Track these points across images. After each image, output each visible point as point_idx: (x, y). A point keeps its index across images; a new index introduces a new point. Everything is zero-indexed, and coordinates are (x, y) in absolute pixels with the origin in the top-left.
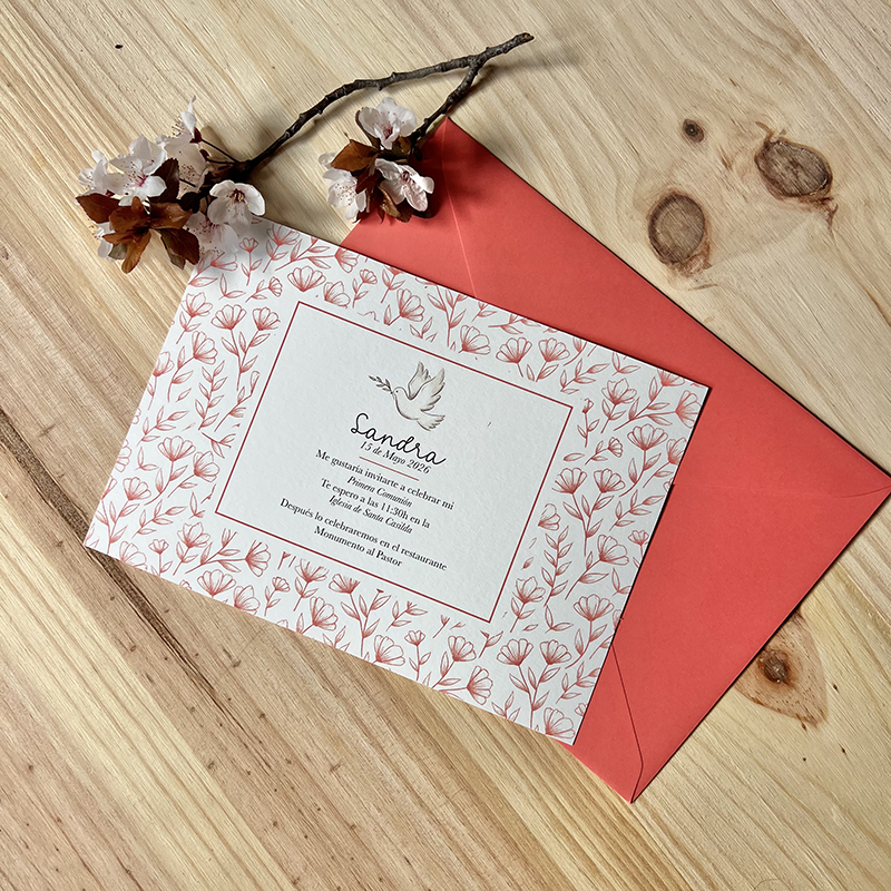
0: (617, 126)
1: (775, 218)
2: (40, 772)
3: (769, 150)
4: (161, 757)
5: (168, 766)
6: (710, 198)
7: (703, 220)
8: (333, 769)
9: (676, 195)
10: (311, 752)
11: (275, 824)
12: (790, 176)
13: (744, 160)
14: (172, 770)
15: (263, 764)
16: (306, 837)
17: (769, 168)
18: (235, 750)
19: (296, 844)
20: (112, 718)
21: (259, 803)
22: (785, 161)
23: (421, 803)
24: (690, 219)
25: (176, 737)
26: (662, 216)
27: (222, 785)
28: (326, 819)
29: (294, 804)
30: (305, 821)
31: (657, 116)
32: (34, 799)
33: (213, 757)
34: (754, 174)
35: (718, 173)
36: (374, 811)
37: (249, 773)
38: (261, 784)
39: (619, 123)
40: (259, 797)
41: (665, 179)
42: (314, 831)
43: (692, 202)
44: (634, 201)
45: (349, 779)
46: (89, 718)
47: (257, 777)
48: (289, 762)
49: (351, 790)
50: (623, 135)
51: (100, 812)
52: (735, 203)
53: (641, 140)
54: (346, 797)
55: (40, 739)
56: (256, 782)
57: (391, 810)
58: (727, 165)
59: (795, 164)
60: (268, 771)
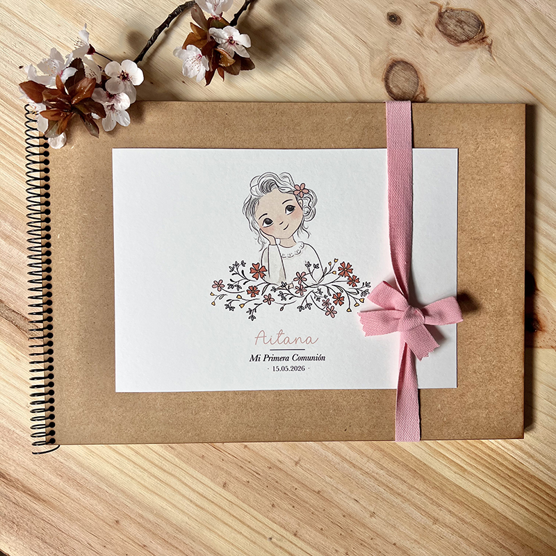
0: (347, 29)
1: (457, 58)
2: (124, 523)
3: (442, 17)
4: (194, 490)
5: (199, 494)
6: (416, 57)
7: (416, 72)
8: (297, 463)
9: (396, 62)
10: (281, 458)
11: (273, 505)
12: (459, 30)
13: (430, 28)
14: (202, 495)
15: (255, 474)
16: (293, 507)
17: (445, 28)
18: (236, 472)
19: (289, 513)
20: (156, 478)
21: (259, 497)
22: (454, 21)
23: (354, 466)
24: (408, 74)
25: (199, 476)
26: (391, 77)
27: (235, 494)
28: (303, 493)
29: (280, 491)
30: (291, 498)
31: (370, 16)
32: (125, 539)
33: (224, 480)
34: (438, 35)
35: (416, 40)
36: (328, 479)
37: (248, 482)
38: (257, 486)
39: (348, 26)
40: (259, 494)
41: (386, 54)
42: (297, 502)
43: (406, 63)
44: (372, 72)
45: (308, 466)
46: (142, 482)
47: (254, 483)
48: (270, 468)
49: (311, 471)
50: (353, 33)
51: (167, 533)
52: (432, 57)
53: (364, 33)
54: (310, 476)
55: (117, 504)
56: (255, 486)
57: (337, 475)
58: (420, 34)
59: (460, 21)
60: (259, 477)
